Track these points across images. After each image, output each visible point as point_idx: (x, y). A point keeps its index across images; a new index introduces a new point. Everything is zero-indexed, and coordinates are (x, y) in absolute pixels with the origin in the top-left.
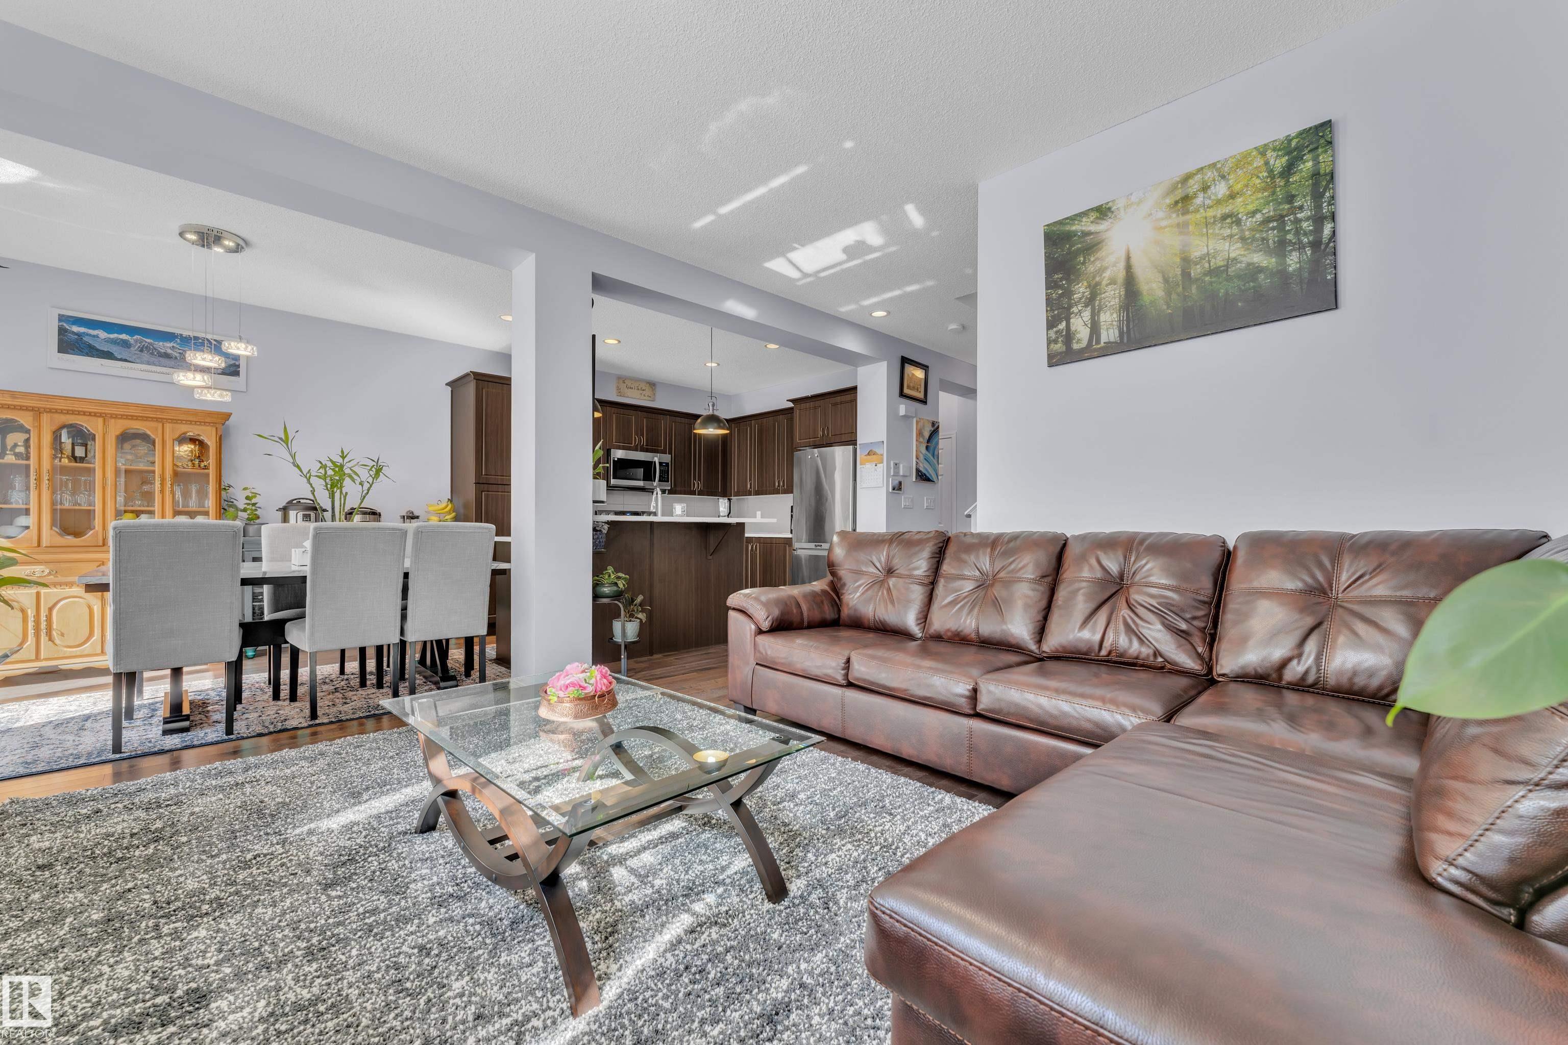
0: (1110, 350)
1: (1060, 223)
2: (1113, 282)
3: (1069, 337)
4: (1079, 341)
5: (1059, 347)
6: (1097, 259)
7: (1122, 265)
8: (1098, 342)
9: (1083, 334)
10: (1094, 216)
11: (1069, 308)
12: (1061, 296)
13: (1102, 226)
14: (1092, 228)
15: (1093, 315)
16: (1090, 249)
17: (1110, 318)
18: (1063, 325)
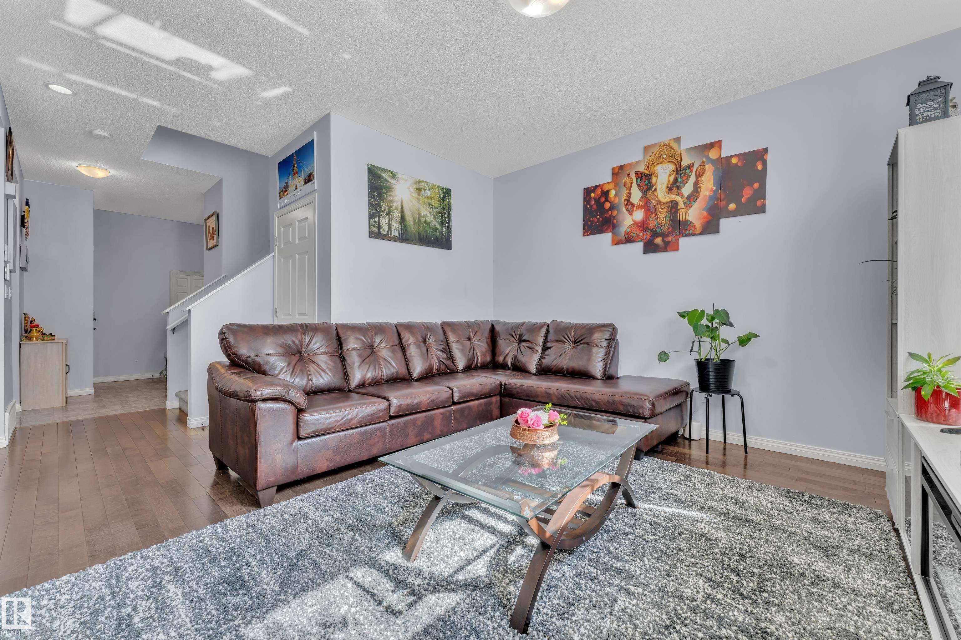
0: (394, 239)
1: (377, 168)
2: (396, 209)
3: (379, 227)
4: (383, 230)
5: (375, 229)
6: (391, 195)
7: (400, 203)
8: (391, 234)
9: (385, 227)
10: (390, 174)
11: (380, 212)
12: (376, 204)
13: (393, 181)
14: (389, 179)
15: (390, 220)
16: (389, 189)
17: (395, 225)
18: (377, 219)
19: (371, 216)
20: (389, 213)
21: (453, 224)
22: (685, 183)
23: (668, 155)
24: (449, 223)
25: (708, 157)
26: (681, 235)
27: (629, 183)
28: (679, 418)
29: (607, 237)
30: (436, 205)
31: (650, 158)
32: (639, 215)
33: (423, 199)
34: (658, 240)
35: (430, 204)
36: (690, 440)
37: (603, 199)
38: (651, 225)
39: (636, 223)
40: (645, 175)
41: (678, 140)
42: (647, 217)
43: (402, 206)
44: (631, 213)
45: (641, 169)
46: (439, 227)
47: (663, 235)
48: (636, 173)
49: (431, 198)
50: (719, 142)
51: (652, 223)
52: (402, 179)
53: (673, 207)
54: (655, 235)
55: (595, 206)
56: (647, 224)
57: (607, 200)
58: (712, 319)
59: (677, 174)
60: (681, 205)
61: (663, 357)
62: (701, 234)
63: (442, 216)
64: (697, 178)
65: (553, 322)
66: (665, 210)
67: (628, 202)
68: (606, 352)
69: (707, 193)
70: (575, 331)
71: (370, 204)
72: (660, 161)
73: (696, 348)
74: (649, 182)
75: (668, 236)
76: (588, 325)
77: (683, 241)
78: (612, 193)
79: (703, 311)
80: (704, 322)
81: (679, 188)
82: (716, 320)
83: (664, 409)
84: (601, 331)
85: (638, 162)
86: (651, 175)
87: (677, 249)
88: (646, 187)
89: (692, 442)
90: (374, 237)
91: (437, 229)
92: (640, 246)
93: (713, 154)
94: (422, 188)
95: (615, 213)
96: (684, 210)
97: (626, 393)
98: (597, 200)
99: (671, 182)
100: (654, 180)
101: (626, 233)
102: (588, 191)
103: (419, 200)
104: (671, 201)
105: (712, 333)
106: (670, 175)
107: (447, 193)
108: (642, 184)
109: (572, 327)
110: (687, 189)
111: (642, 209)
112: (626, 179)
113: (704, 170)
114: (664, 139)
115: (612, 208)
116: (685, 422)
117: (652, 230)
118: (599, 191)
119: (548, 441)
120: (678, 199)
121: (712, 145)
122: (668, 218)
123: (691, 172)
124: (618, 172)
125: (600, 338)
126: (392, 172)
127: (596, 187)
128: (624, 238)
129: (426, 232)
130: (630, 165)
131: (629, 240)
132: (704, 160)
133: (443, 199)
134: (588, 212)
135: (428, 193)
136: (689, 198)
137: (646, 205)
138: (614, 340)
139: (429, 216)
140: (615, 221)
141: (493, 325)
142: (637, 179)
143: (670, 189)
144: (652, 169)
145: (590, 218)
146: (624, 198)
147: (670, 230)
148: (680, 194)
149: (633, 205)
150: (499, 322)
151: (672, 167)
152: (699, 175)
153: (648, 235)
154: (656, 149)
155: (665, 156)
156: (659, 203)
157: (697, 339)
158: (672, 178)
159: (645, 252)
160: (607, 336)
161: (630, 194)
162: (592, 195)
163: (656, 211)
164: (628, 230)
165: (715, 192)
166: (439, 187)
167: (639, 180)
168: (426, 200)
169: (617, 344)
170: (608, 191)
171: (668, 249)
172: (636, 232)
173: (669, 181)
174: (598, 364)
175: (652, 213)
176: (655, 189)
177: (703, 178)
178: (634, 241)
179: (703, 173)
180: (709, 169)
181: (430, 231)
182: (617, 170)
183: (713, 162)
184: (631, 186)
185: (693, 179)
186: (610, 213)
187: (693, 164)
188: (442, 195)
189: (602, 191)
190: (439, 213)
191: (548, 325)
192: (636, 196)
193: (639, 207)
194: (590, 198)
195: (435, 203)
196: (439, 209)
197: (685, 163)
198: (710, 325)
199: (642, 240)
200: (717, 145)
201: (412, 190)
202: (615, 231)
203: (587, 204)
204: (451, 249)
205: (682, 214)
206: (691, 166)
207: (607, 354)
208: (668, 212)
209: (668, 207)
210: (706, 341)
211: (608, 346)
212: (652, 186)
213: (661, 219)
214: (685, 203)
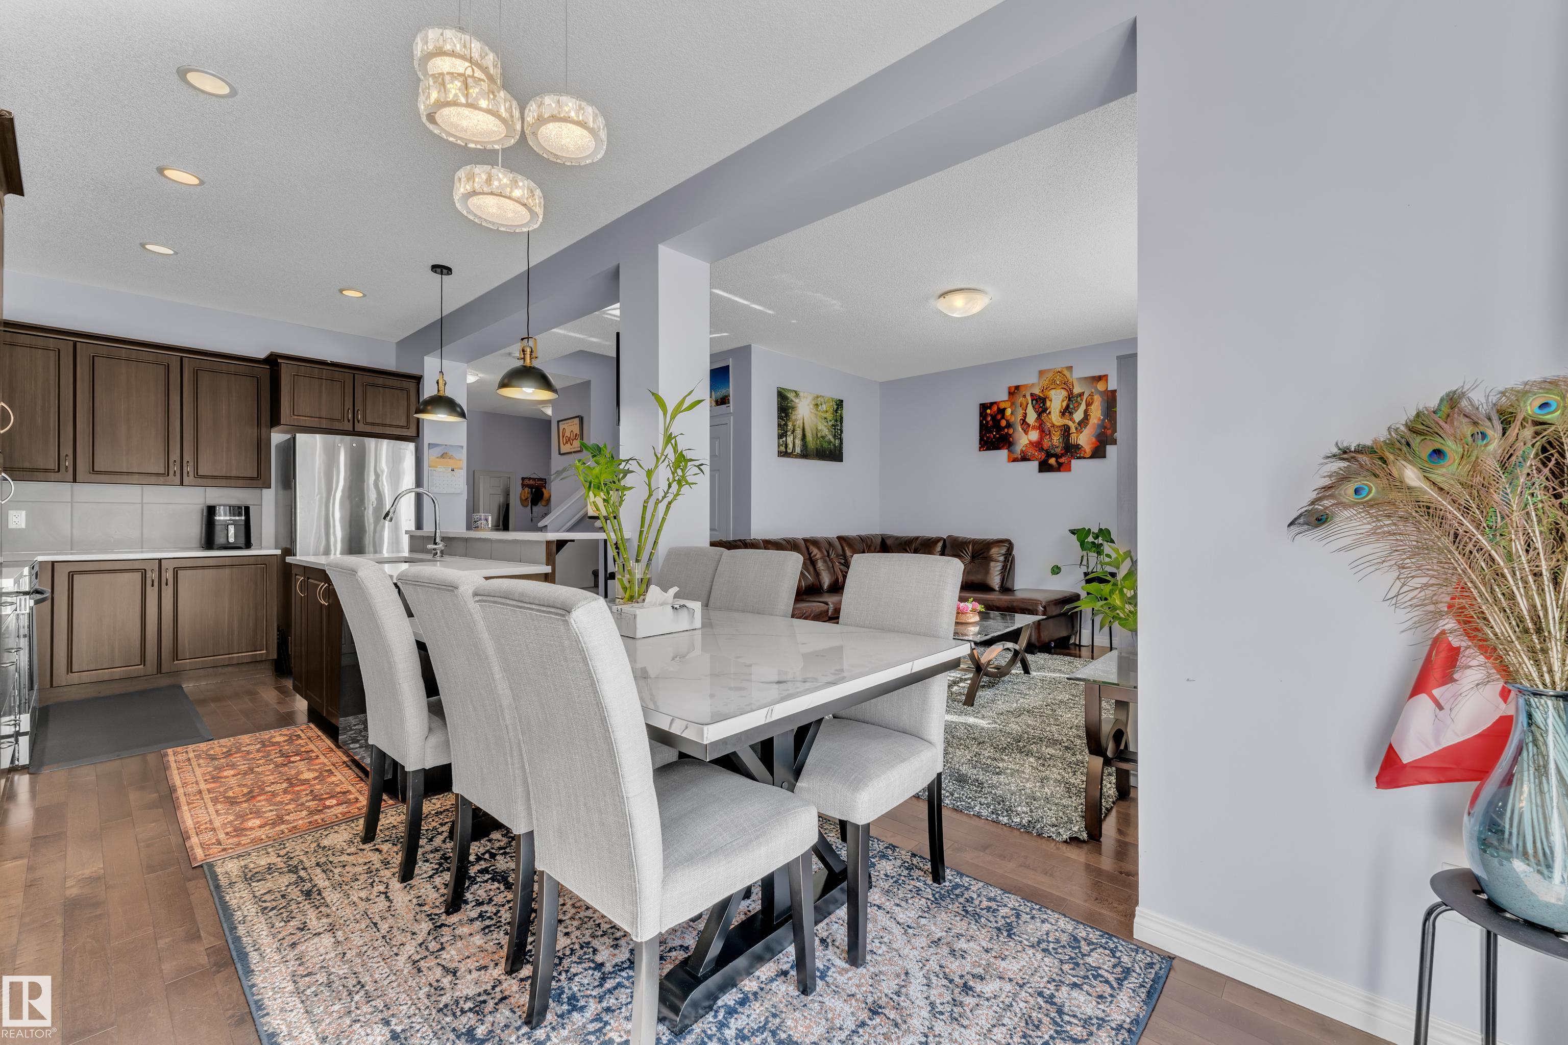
0: (797, 457)
1: (784, 390)
2: (799, 427)
3: (786, 446)
4: (789, 449)
5: (783, 449)
6: (795, 414)
7: (802, 421)
8: (795, 452)
9: (790, 446)
10: (794, 394)
11: (786, 432)
12: (784, 424)
13: (797, 401)
14: (794, 399)
15: (794, 439)
16: (793, 408)
17: (798, 442)
18: (784, 439)
19: (780, 437)
20: (793, 432)
21: (844, 436)
22: (1076, 409)
23: (1061, 382)
24: (841, 435)
25: (1096, 388)
26: (1073, 457)
27: (1025, 404)
28: (1070, 626)
29: (1003, 453)
30: (830, 418)
31: (1045, 382)
32: (1034, 435)
33: (820, 414)
34: (1052, 461)
35: (825, 418)
36: (1080, 646)
37: (999, 417)
38: (1045, 446)
39: (1031, 443)
40: (1040, 398)
41: (1070, 368)
42: (1041, 439)
43: (803, 424)
44: (1026, 433)
45: (1037, 391)
46: (833, 440)
47: (1057, 456)
48: (1032, 395)
49: (827, 412)
50: (1106, 376)
51: (1046, 443)
52: (804, 397)
53: (1065, 431)
54: (1049, 455)
55: (991, 423)
56: (1042, 445)
57: (1003, 417)
58: (1097, 537)
59: (1069, 400)
60: (1073, 430)
61: (1056, 570)
62: (1091, 457)
63: (835, 429)
64: (1087, 406)
65: (949, 537)
66: (1058, 433)
67: (1024, 421)
68: (1003, 566)
69: (1096, 421)
70: (973, 547)
71: (779, 425)
72: (1053, 386)
73: (1085, 562)
74: (1044, 405)
75: (1061, 457)
76: (985, 540)
77: (1075, 463)
78: (1008, 412)
79: (1089, 530)
80: (1090, 539)
81: (1071, 413)
82: (1100, 538)
83: (1054, 614)
84: (998, 546)
85: (1033, 385)
86: (1045, 399)
87: (1070, 470)
88: (1040, 409)
89: (1082, 648)
90: (783, 456)
91: (831, 442)
92: (1035, 465)
93: (1101, 386)
94: (819, 403)
95: (1011, 431)
96: (1075, 434)
97: (1023, 599)
98: (994, 417)
99: (1064, 407)
100: (1048, 404)
101: (1022, 451)
102: (984, 407)
103: (816, 415)
104: (1064, 425)
105: (1098, 548)
106: (1063, 401)
107: (840, 404)
108: (1037, 406)
109: (969, 542)
110: (1078, 416)
111: (1037, 429)
112: (1021, 399)
113: (1092, 399)
114: (1059, 365)
115: (1009, 425)
116: (1075, 629)
117: (1046, 451)
118: (995, 408)
119: (972, 620)
120: (1070, 424)
121: (1099, 378)
122: (1061, 440)
123: (1082, 400)
124: (1014, 391)
125: (997, 553)
126: (796, 392)
127: (992, 404)
128: (1020, 456)
129: (822, 446)
130: (1026, 386)
131: (1024, 458)
132: (1093, 390)
133: (836, 411)
134: (984, 429)
135: (824, 407)
136: (1080, 423)
137: (1041, 427)
138: (1010, 554)
139: (825, 430)
140: (1011, 439)
141: (883, 539)
142: (1032, 401)
143: (1063, 414)
144: (1047, 393)
145: (985, 434)
146: (1020, 417)
147: (1063, 452)
148: (1072, 420)
149: (1029, 425)
150: (890, 537)
151: (1064, 393)
152: (1089, 404)
153: (1042, 455)
154: (1050, 375)
155: (1058, 383)
156: (1053, 426)
157: (1085, 555)
158: (1065, 404)
159: (1041, 470)
160: (1004, 551)
161: (1026, 414)
162: (989, 411)
163: (1050, 434)
164: (1024, 449)
165: (1103, 420)
166: (833, 400)
167: (1034, 402)
168: (823, 414)
169: (1013, 558)
170: (1004, 409)
171: (1061, 469)
172: (1031, 452)
173: (1062, 407)
174: (996, 578)
175: (1047, 435)
176: (1050, 412)
177: (1092, 407)
178: (1029, 460)
179: (1092, 402)
180: (1097, 398)
181: (825, 445)
182: (1013, 390)
183: (1101, 393)
184: (1027, 407)
185: (1083, 407)
186: (1006, 430)
187: (1083, 393)
188: (835, 407)
189: (998, 408)
190: (833, 425)
191: (945, 540)
192: (1032, 417)
193: (1034, 428)
194: (987, 414)
195: (830, 416)
196: (833, 422)
197: (1076, 391)
198: (1096, 541)
199: (1037, 460)
200: (1104, 378)
201: (812, 407)
202: (1010, 449)
203: (983, 419)
204: (841, 460)
205: (1073, 439)
206: (1081, 395)
207: (1004, 568)
208: (1061, 435)
209: (1061, 430)
210: (1093, 555)
211: (1005, 561)
212: (1047, 409)
213: (1055, 441)
214: (1076, 428)
